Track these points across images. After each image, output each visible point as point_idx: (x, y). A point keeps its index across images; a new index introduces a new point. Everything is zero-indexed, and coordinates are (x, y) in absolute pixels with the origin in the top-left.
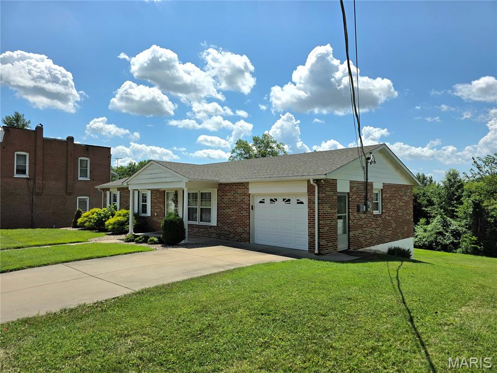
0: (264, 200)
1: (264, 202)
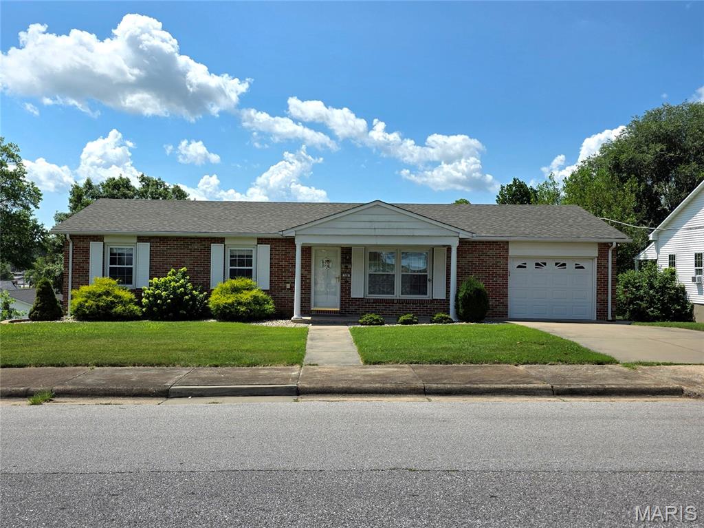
0: (525, 264)
1: (525, 267)
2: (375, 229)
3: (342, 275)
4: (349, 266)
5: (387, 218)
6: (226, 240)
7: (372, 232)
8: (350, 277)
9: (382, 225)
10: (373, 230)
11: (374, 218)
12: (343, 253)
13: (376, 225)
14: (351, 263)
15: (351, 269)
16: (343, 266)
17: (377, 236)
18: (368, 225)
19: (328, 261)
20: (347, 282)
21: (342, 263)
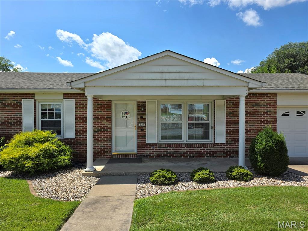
0: (289, 112)
1: (289, 115)
2: (165, 79)
3: (138, 124)
4: (144, 117)
5: (177, 69)
6: (35, 96)
7: (163, 83)
8: (145, 126)
9: (173, 76)
10: (164, 81)
11: (165, 69)
12: (139, 106)
13: (167, 76)
14: (145, 114)
15: (145, 119)
16: (139, 117)
17: (167, 87)
18: (158, 76)
19: (126, 113)
20: (142, 130)
21: (138, 114)
